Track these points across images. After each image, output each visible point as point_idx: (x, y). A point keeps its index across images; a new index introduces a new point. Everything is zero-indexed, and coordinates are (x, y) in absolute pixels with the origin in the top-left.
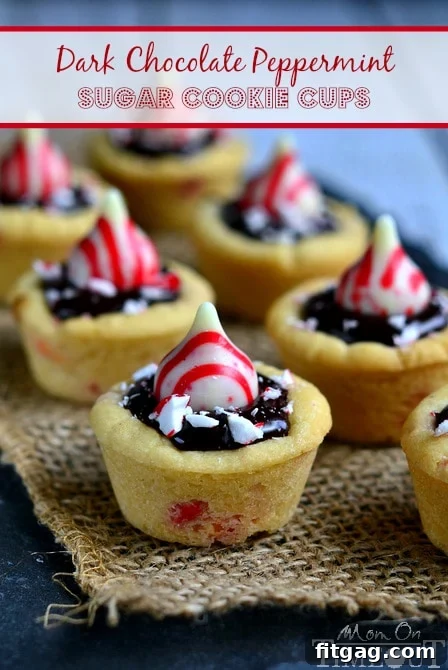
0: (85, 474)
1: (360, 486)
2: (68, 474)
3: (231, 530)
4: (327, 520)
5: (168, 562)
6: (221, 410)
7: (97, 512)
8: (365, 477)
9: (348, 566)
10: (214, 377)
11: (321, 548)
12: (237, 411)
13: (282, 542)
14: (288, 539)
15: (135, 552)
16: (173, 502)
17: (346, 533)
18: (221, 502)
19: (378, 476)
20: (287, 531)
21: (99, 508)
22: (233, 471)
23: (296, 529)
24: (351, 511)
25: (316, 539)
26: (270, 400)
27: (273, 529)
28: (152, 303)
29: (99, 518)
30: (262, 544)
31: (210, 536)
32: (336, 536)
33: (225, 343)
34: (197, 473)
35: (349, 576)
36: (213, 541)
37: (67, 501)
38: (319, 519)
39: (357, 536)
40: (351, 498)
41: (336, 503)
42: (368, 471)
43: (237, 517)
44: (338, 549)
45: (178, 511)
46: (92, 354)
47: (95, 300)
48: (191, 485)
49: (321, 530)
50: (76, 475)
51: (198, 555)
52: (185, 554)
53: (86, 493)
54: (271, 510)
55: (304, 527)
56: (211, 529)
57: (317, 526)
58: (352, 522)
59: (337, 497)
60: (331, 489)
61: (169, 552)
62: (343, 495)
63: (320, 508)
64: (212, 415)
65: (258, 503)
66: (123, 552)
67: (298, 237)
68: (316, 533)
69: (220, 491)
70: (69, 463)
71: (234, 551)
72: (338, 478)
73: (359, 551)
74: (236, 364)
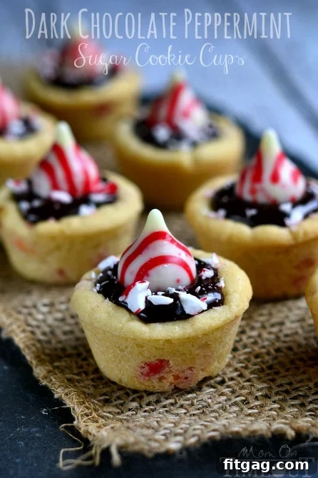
0: (66, 341)
1: (270, 333)
2: (54, 341)
3: (186, 378)
4: (252, 362)
5: (141, 407)
6: (173, 290)
7: (81, 370)
8: (273, 326)
9: (276, 398)
10: (165, 265)
11: (253, 386)
12: (185, 290)
13: (222, 382)
14: (227, 380)
15: (116, 400)
16: (142, 362)
17: (269, 371)
18: (179, 359)
19: (282, 324)
20: (224, 374)
21: (81, 367)
22: (187, 335)
23: (231, 372)
24: (268, 353)
25: (247, 378)
26: (207, 279)
27: (215, 374)
28: (98, 205)
29: (84, 375)
30: (207, 386)
31: (171, 384)
32: (262, 375)
33: (170, 239)
34: (159, 340)
35: (279, 406)
36: (173, 388)
37: (57, 364)
38: (246, 362)
39: (277, 373)
40: (266, 343)
41: (256, 348)
42: (274, 320)
43: (190, 369)
44: (265, 385)
45: (147, 368)
46: (58, 248)
47: (57, 207)
48: (156, 348)
49: (249, 371)
50: (60, 342)
51: (162, 399)
52: (153, 398)
53: (69, 356)
54: (214, 361)
55: (236, 370)
56: (171, 379)
57: (246, 368)
58: (271, 362)
59: (255, 343)
60: (250, 337)
61: (141, 398)
62: (259, 341)
63: (245, 353)
64: (167, 294)
65: (205, 357)
66: (107, 402)
67: (194, 144)
68: (247, 373)
69: (178, 351)
70: (52, 333)
71: (189, 393)
72: (253, 328)
73: (281, 385)
74: (180, 254)
